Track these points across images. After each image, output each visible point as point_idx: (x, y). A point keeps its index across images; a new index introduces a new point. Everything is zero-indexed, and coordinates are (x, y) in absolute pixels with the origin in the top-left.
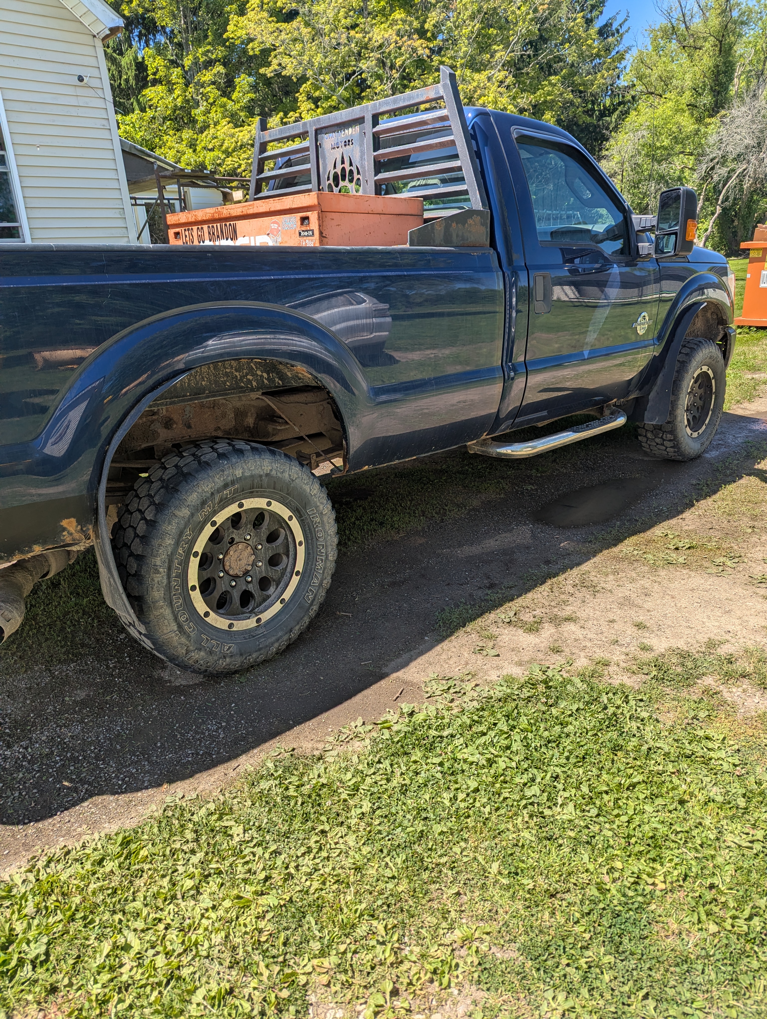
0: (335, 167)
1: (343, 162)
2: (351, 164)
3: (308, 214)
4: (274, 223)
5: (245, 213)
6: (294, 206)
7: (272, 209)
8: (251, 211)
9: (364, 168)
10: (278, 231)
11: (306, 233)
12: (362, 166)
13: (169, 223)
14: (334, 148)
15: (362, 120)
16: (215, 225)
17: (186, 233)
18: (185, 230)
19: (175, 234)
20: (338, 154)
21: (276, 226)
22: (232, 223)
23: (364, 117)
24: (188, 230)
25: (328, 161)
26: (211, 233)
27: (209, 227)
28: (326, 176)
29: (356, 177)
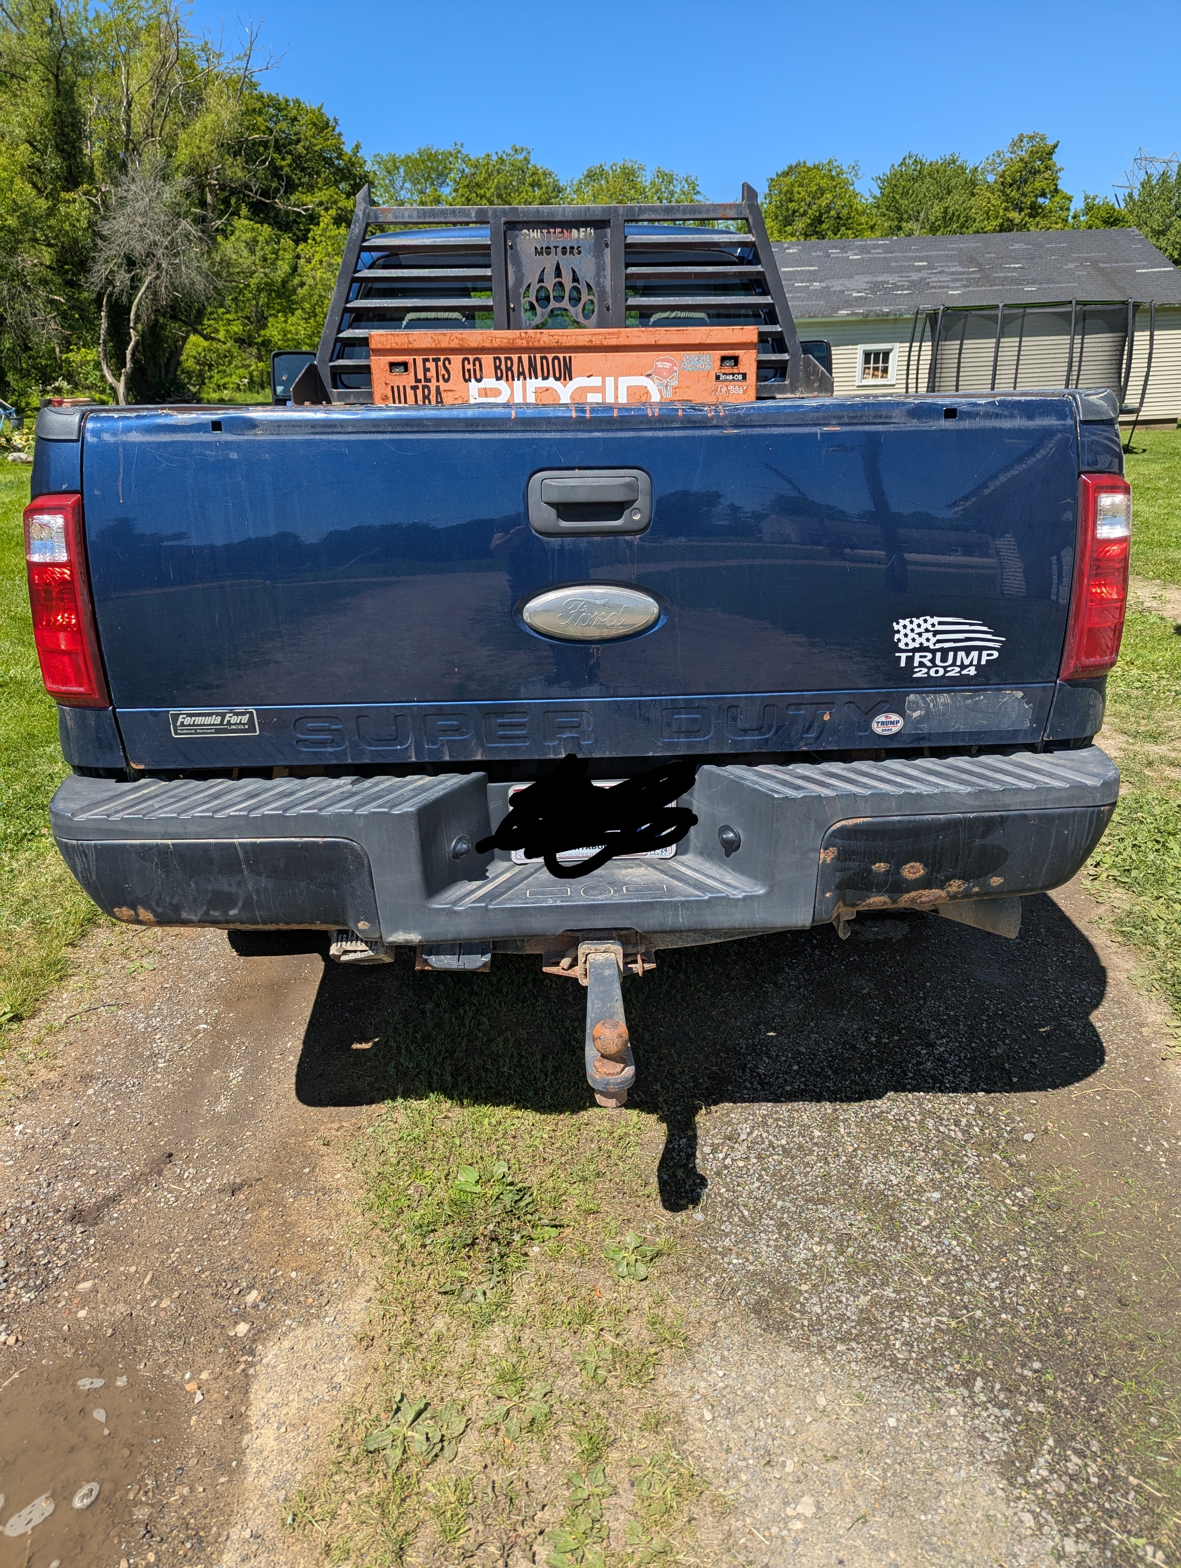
2: (575, 279)
3: (740, 353)
6: (710, 341)
7: (661, 342)
9: (602, 286)
10: (671, 372)
11: (730, 377)
12: (598, 284)
13: (379, 346)
14: (541, 253)
15: (599, 224)
16: (515, 357)
17: (428, 365)
18: (425, 361)
19: (392, 365)
20: (549, 263)
21: (668, 365)
22: (561, 356)
23: (609, 221)
24: (436, 360)
25: (525, 269)
26: (503, 367)
27: (499, 359)
28: (522, 291)
29: (585, 297)
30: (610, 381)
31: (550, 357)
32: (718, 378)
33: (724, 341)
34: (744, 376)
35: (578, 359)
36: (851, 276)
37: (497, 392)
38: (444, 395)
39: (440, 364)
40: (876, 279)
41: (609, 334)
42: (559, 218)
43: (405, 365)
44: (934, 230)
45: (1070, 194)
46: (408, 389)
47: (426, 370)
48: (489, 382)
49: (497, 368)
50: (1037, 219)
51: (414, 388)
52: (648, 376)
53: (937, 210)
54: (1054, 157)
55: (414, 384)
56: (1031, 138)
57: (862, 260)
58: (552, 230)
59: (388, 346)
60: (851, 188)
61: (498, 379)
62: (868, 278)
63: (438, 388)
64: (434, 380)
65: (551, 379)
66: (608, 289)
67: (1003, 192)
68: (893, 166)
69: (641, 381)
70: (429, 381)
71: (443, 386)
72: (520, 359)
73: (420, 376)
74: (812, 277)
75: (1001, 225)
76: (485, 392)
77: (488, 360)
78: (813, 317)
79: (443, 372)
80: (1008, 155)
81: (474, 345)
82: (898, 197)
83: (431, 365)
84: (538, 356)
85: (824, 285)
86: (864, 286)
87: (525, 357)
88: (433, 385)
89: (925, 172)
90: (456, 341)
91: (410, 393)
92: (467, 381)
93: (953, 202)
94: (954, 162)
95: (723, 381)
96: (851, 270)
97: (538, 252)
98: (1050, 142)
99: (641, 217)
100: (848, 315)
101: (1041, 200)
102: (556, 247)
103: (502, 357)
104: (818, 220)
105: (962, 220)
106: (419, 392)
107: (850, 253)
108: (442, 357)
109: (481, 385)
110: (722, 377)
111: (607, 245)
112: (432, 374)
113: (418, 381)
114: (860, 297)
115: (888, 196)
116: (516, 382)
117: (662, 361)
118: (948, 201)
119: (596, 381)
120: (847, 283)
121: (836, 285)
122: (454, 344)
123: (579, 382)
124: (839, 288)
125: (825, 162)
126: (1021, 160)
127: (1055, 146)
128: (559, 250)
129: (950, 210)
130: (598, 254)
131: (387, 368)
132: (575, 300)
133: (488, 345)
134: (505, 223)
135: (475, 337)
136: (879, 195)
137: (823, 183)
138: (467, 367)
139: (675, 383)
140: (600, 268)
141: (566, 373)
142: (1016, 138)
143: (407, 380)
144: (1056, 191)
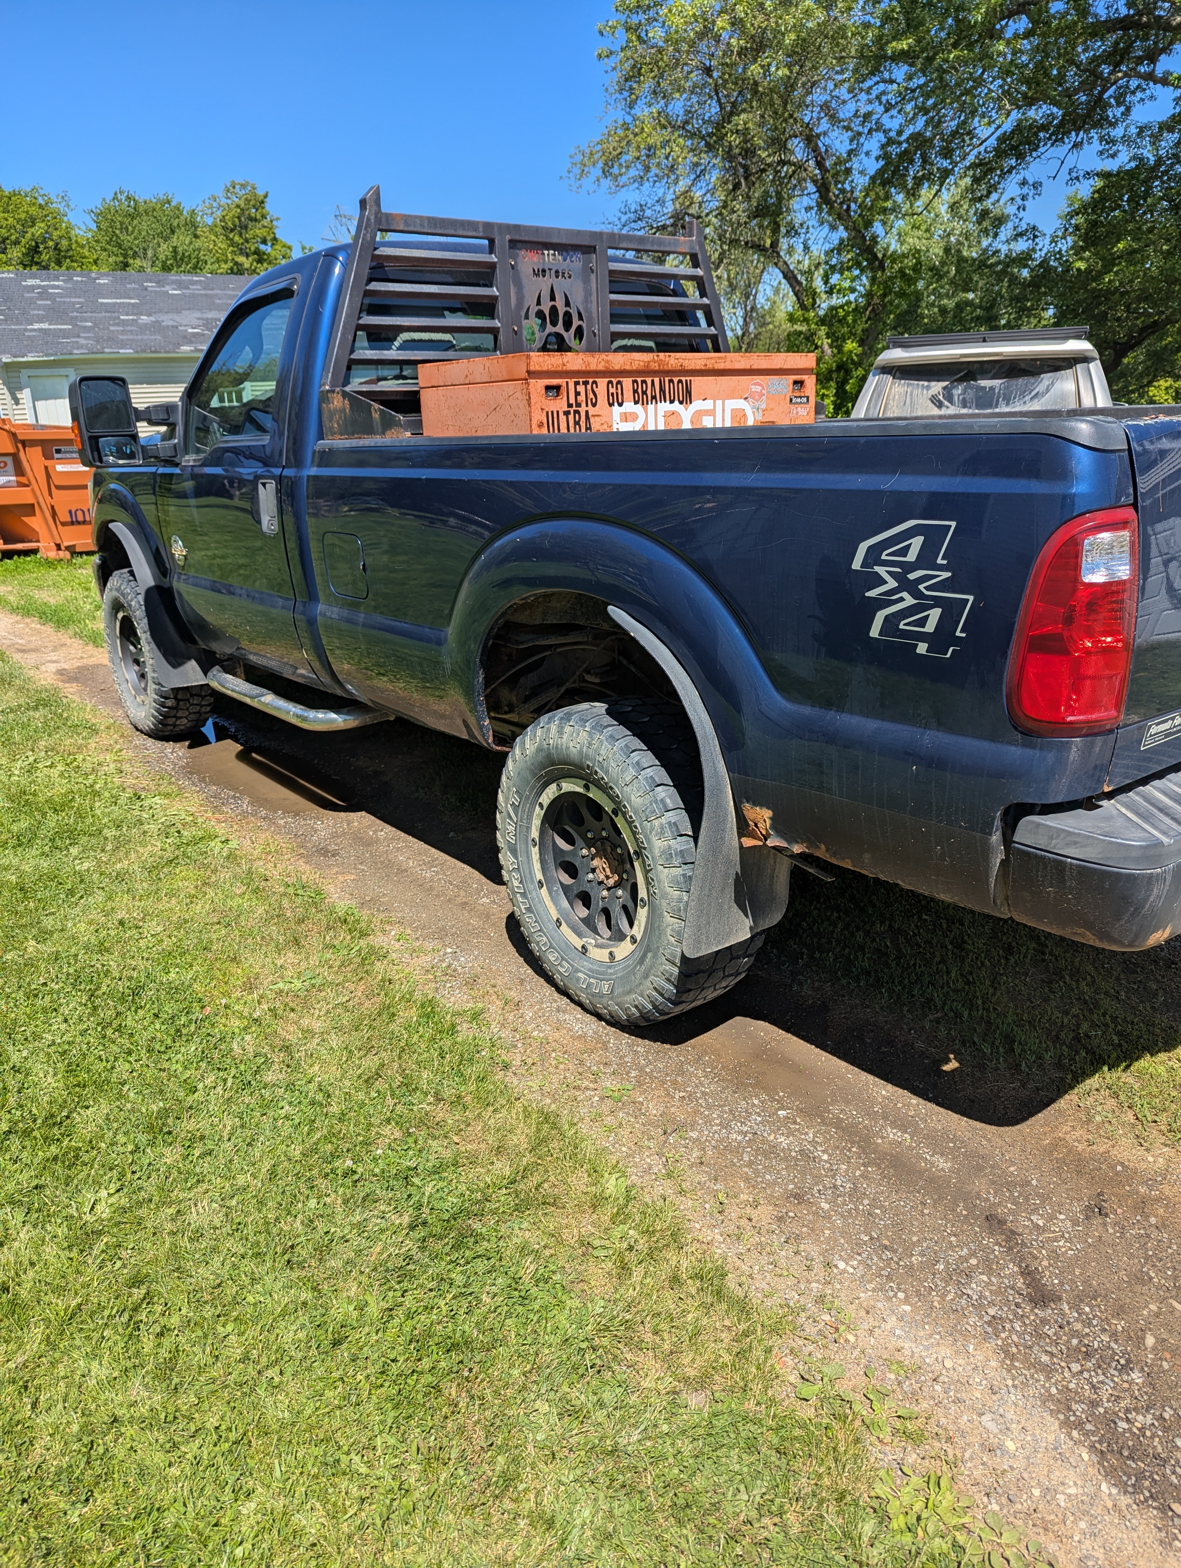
0: (539, 303)
1: (553, 298)
2: (567, 304)
3: (805, 377)
4: (755, 384)
5: (710, 366)
6: (786, 367)
7: (755, 367)
8: (721, 366)
9: (589, 312)
10: (761, 395)
11: (799, 400)
12: (586, 310)
13: (538, 368)
14: (537, 275)
15: (588, 250)
16: (649, 380)
17: (579, 388)
18: (577, 383)
19: (548, 388)
20: (544, 285)
21: (759, 388)
22: (683, 379)
23: (595, 247)
24: (586, 383)
25: (525, 291)
26: (640, 390)
27: (636, 381)
28: (523, 313)
29: (576, 323)
30: (719, 403)
31: (676, 380)
32: (791, 400)
33: (795, 367)
34: (808, 398)
35: (697, 383)
36: (178, 312)
37: (634, 417)
38: (592, 420)
39: (589, 387)
40: (205, 316)
41: (719, 358)
42: (555, 240)
43: (557, 388)
44: (166, 268)
45: (289, 243)
46: (561, 414)
47: (577, 394)
48: (629, 406)
49: (635, 391)
50: (265, 265)
51: (567, 413)
52: (746, 398)
53: (164, 250)
54: (267, 205)
55: (566, 409)
56: (243, 186)
57: (184, 295)
58: (546, 252)
59: (545, 368)
60: (65, 219)
61: (636, 403)
62: (198, 314)
63: (587, 412)
64: (583, 404)
65: (676, 402)
66: (595, 315)
67: (227, 237)
68: (104, 200)
69: (740, 404)
70: (579, 405)
71: (592, 411)
72: (653, 381)
73: (572, 401)
74: (136, 310)
75: (232, 269)
76: (625, 417)
77: (627, 382)
78: (155, 352)
79: (591, 396)
80: (224, 201)
81: (617, 367)
82: (118, 232)
83: (581, 388)
84: (667, 379)
85: (153, 319)
86: (196, 322)
87: (657, 380)
88: (583, 410)
89: (141, 209)
90: (603, 363)
91: (563, 418)
92: (611, 405)
93: (182, 240)
94: (169, 202)
95: (796, 403)
96: (177, 306)
97: (536, 274)
98: (260, 193)
99: (621, 245)
100: (192, 351)
101: (262, 247)
102: (550, 269)
103: (639, 380)
104: (35, 249)
105: (194, 261)
106: (571, 417)
107: (167, 288)
108: (591, 380)
109: (622, 409)
110: (794, 400)
111: (592, 271)
112: (582, 398)
113: (570, 406)
114: (197, 333)
115: (107, 231)
116: (650, 406)
117: (754, 384)
118: (174, 241)
119: (708, 405)
120: (178, 318)
121: (167, 320)
122: (601, 367)
123: (697, 405)
124: (171, 323)
125: (28, 190)
126: (238, 206)
127: (266, 196)
128: (553, 272)
129: (180, 250)
130: (586, 281)
131: (544, 391)
132: (568, 325)
133: (628, 368)
134: (510, 241)
135: (619, 360)
136: (95, 229)
137: (33, 211)
138: (612, 390)
139: (764, 406)
140: (588, 294)
141: (687, 397)
142: (228, 185)
143: (560, 405)
144: (275, 239)
